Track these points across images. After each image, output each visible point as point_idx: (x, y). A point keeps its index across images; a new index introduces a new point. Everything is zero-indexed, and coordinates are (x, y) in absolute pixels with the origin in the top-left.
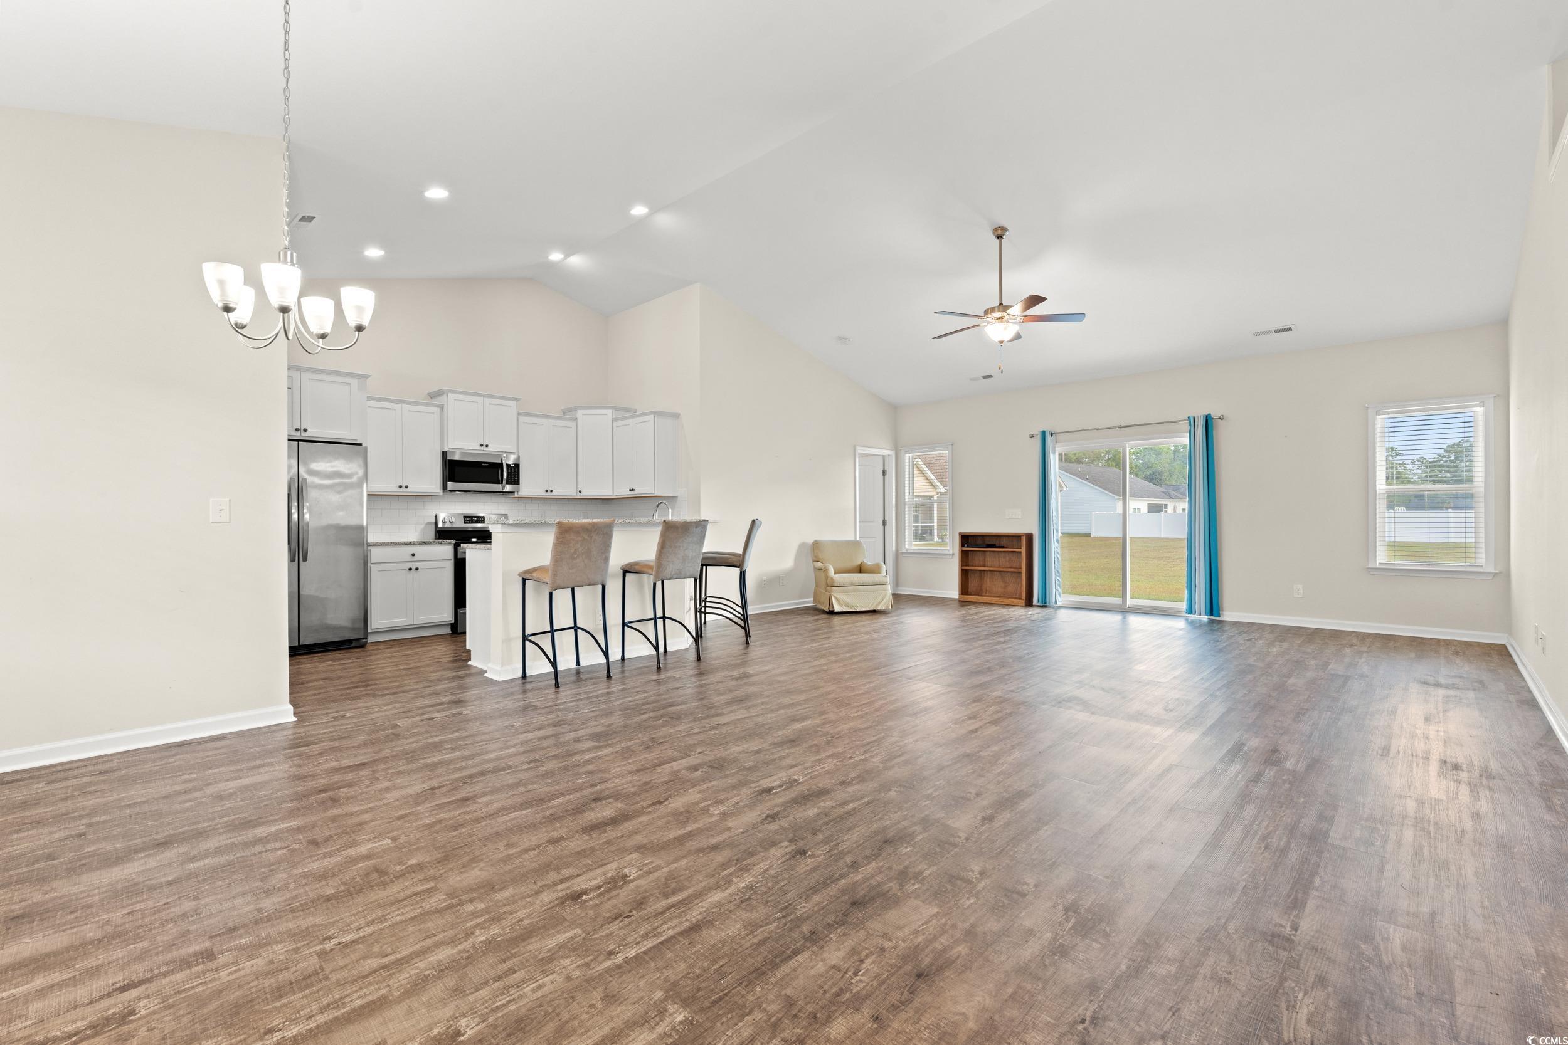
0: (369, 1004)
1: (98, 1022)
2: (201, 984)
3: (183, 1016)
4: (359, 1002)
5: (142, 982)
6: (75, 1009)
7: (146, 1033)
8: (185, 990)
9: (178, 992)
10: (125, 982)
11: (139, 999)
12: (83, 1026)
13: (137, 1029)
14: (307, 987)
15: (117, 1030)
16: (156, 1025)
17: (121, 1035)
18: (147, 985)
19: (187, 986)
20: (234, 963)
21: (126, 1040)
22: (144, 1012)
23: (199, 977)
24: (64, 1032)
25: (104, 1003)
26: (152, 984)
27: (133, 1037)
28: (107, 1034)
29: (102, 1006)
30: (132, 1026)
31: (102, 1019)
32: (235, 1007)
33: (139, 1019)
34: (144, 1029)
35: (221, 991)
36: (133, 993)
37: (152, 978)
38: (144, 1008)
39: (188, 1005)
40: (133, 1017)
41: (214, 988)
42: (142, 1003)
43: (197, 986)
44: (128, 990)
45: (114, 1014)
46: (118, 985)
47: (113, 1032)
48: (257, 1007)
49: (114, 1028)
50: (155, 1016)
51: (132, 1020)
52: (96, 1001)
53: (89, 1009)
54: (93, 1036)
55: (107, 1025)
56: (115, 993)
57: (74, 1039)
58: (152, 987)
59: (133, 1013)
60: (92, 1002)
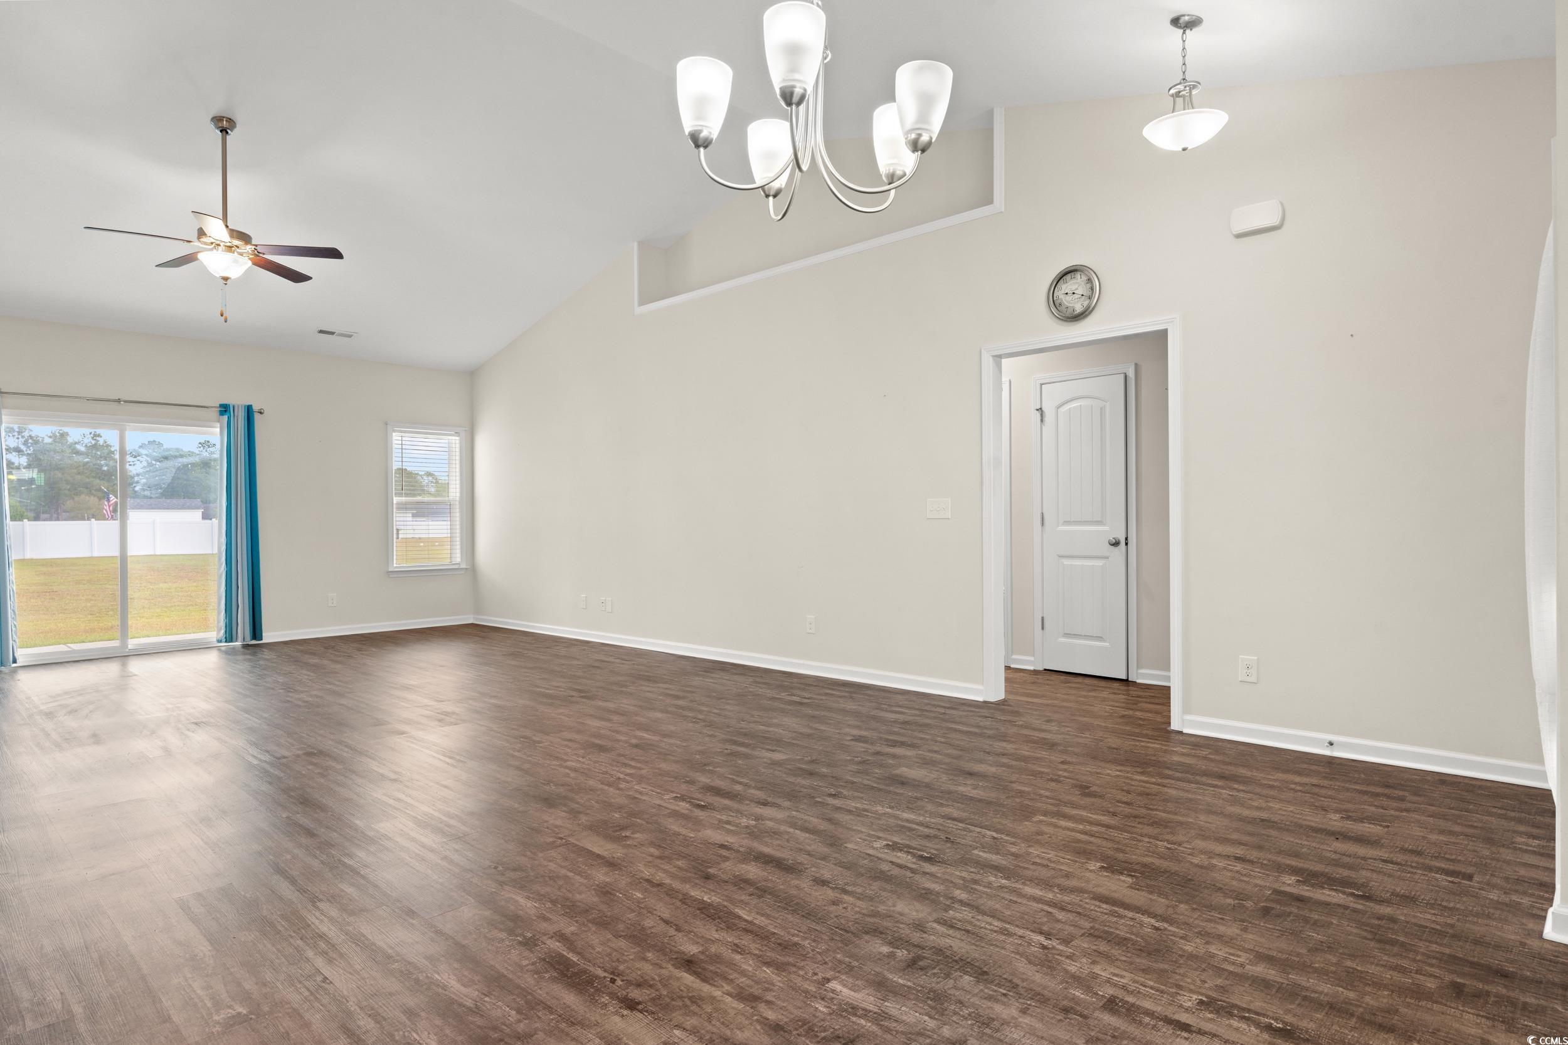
0: (1100, 901)
1: (1225, 1014)
2: (1145, 986)
3: (1180, 974)
4: (1104, 906)
5: (1169, 1021)
6: (1228, 1040)
7: (1209, 981)
8: (1157, 991)
9: (1162, 992)
10: (1179, 1033)
11: (1187, 1010)
12: (1235, 1020)
13: (1210, 989)
14: (1106, 932)
15: (1220, 998)
16: (1199, 982)
17: (1221, 993)
18: (1170, 1016)
19: (1153, 992)
20: (1109, 982)
21: (1222, 987)
22: (1195, 997)
23: (1139, 992)
24: (1249, 1026)
25: (1208, 1027)
26: (1168, 1014)
27: (1216, 986)
28: (1227, 1000)
29: (1211, 1026)
30: (1210, 993)
31: (1220, 1014)
32: (1151, 954)
33: (1202, 994)
34: (1206, 985)
35: (1143, 970)
36: (1184, 1018)
37: (1161, 1020)
38: (1189, 1000)
39: (1169, 978)
40: (1204, 999)
41: (1143, 976)
42: (1189, 1004)
43: (1148, 987)
44: (1185, 1024)
45: (1211, 1012)
46: (1186, 1035)
47: (1224, 999)
48: (1143, 944)
49: (1221, 1001)
50: (1192, 987)
51: (1206, 998)
52: (1210, 1034)
53: (1221, 1031)
54: (1235, 1006)
55: (1223, 1008)
56: (1194, 1029)
57: (1247, 1015)
58: (1169, 1012)
59: (1201, 1002)
60: (1215, 1035)
